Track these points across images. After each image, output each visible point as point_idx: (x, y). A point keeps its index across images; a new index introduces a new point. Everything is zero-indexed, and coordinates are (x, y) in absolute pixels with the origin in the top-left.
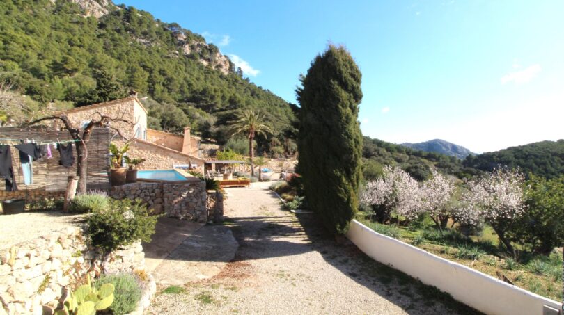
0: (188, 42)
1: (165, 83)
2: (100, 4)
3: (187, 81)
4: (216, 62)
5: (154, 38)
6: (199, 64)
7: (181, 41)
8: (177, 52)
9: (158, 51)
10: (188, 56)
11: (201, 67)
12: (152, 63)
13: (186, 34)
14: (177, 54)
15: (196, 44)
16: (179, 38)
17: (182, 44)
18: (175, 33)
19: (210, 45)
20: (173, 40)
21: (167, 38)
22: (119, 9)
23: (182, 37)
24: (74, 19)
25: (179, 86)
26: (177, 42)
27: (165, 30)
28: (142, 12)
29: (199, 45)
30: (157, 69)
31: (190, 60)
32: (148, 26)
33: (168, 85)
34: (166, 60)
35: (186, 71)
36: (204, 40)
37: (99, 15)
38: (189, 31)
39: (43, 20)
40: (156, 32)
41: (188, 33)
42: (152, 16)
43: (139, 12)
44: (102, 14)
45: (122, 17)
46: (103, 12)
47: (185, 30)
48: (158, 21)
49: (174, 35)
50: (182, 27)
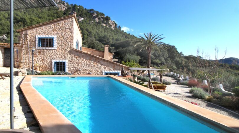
0: (97, 17)
1: (88, 34)
2: (64, 5)
3: (97, 33)
4: (109, 24)
5: (84, 16)
6: (102, 25)
7: (94, 16)
8: (93, 21)
9: (85, 22)
10: (97, 23)
11: (103, 27)
12: (83, 26)
13: (96, 13)
14: (93, 22)
15: (101, 17)
16: (94, 15)
17: (95, 17)
18: (92, 13)
19: (107, 17)
20: (91, 17)
21: (89, 16)
22: (71, 6)
23: (95, 15)
24: (55, 12)
25: (94, 35)
26: (93, 17)
27: (88, 12)
28: (79, 6)
29: (102, 17)
30: (85, 29)
31: (98, 24)
32: (82, 12)
33: (89, 35)
34: (89, 25)
35: (96, 29)
36: (104, 15)
37: (64, 9)
38: (98, 12)
39: (44, 13)
40: (85, 14)
41: (97, 13)
42: (83, 7)
43: (78, 6)
44: (65, 9)
45: (72, 9)
46: (65, 8)
47: (96, 11)
48: (85, 9)
49: (92, 14)
50: (95, 10)
